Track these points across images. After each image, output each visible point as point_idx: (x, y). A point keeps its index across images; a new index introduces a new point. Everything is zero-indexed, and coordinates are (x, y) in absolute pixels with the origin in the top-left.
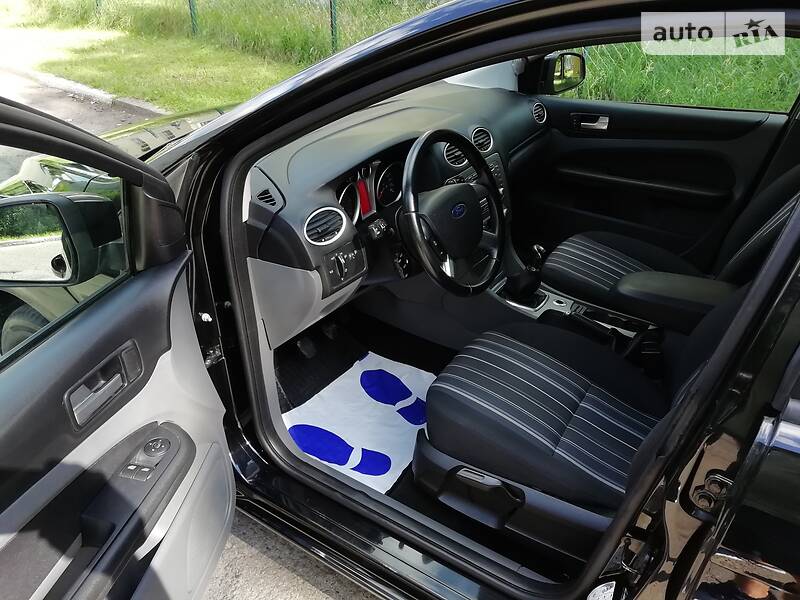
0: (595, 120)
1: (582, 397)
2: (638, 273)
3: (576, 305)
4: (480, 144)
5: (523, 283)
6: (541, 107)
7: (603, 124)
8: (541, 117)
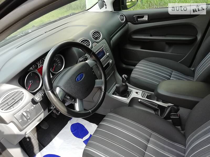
0: (143, 17)
1: (148, 141)
2: (165, 82)
3: (143, 93)
4: (95, 38)
5: (122, 89)
6: (122, 15)
7: (146, 18)
8: (122, 20)
